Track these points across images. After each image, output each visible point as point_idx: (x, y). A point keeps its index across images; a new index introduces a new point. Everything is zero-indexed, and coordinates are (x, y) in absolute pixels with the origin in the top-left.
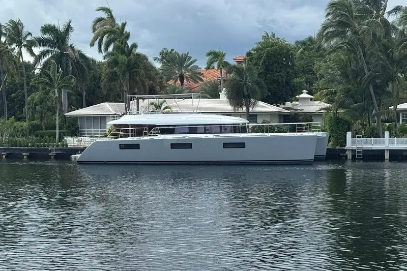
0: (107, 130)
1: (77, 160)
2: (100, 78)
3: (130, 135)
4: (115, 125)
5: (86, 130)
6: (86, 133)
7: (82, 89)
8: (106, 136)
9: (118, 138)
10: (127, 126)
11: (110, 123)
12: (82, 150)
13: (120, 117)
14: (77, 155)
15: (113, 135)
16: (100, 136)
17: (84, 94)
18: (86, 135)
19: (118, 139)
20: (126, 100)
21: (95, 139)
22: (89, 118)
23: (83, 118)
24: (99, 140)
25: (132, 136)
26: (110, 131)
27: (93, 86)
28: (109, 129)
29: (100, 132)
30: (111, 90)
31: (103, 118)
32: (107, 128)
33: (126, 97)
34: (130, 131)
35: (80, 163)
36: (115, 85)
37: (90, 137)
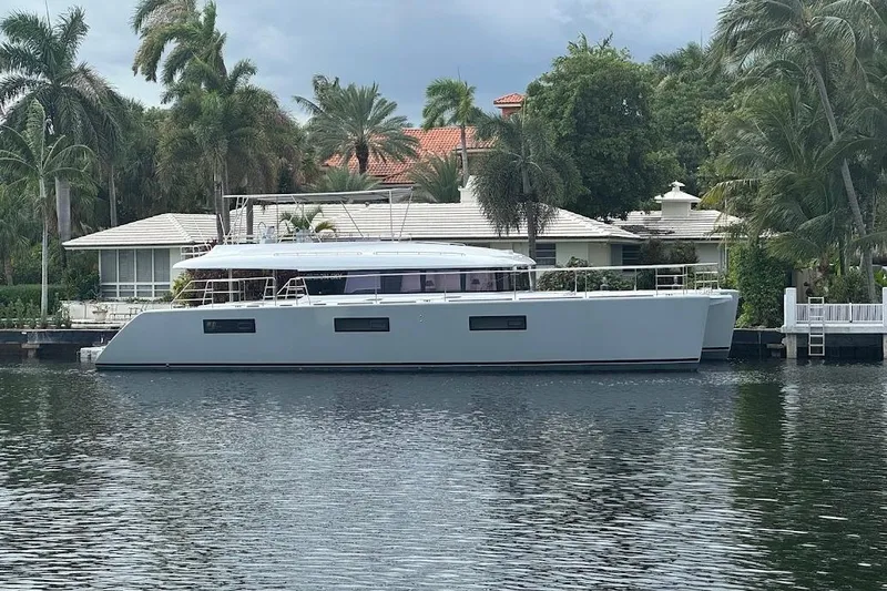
0: (173, 284)
1: (95, 361)
2: (155, 150)
3: (231, 297)
4: (191, 271)
5: (118, 284)
6: (118, 290)
7: (107, 180)
8: (168, 299)
9: (200, 303)
10: (223, 273)
11: (181, 265)
12: (110, 334)
13: (205, 249)
14: (92, 349)
15: (185, 296)
16: (153, 298)
17: (114, 191)
18: (118, 298)
19: (200, 308)
20: (219, 205)
21: (140, 306)
22: (124, 253)
23: (107, 252)
24: (151, 309)
25: (236, 300)
26: (179, 287)
27: (135, 171)
28: (177, 282)
29: (153, 290)
30: (181, 181)
31: (160, 254)
32: (171, 279)
33: (219, 200)
34: (230, 286)
35: (102, 368)
36: (191, 170)
37: (127, 301)
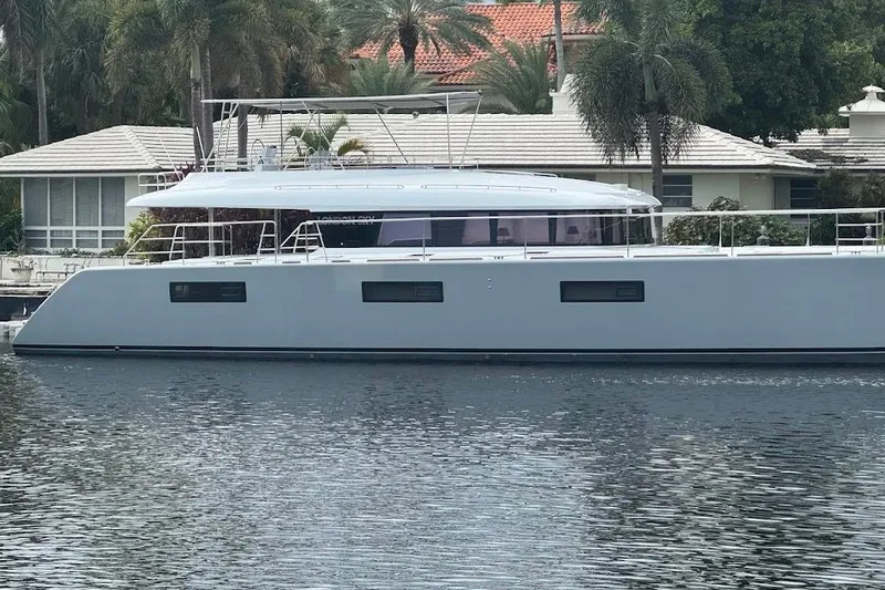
0: (128, 230)
1: (12, 341)
2: (103, 32)
3: (212, 249)
4: (156, 211)
5: (49, 228)
6: (49, 238)
7: (33, 75)
8: (121, 251)
9: (166, 258)
10: (200, 213)
11: (139, 202)
12: (33, 303)
13: (176, 179)
14: (11, 324)
15: (146, 246)
16: (99, 250)
17: (43, 92)
18: (49, 249)
19: (165, 265)
20: (198, 115)
21: (80, 261)
22: (59, 183)
23: (34, 181)
24: (96, 265)
25: (218, 254)
26: (137, 232)
27: (75, 64)
28: (135, 227)
29: (100, 238)
30: (140, 77)
31: (111, 185)
32: (126, 222)
33: (198, 105)
34: (211, 232)
35: (23, 350)
36: (156, 62)
37: (62, 254)
